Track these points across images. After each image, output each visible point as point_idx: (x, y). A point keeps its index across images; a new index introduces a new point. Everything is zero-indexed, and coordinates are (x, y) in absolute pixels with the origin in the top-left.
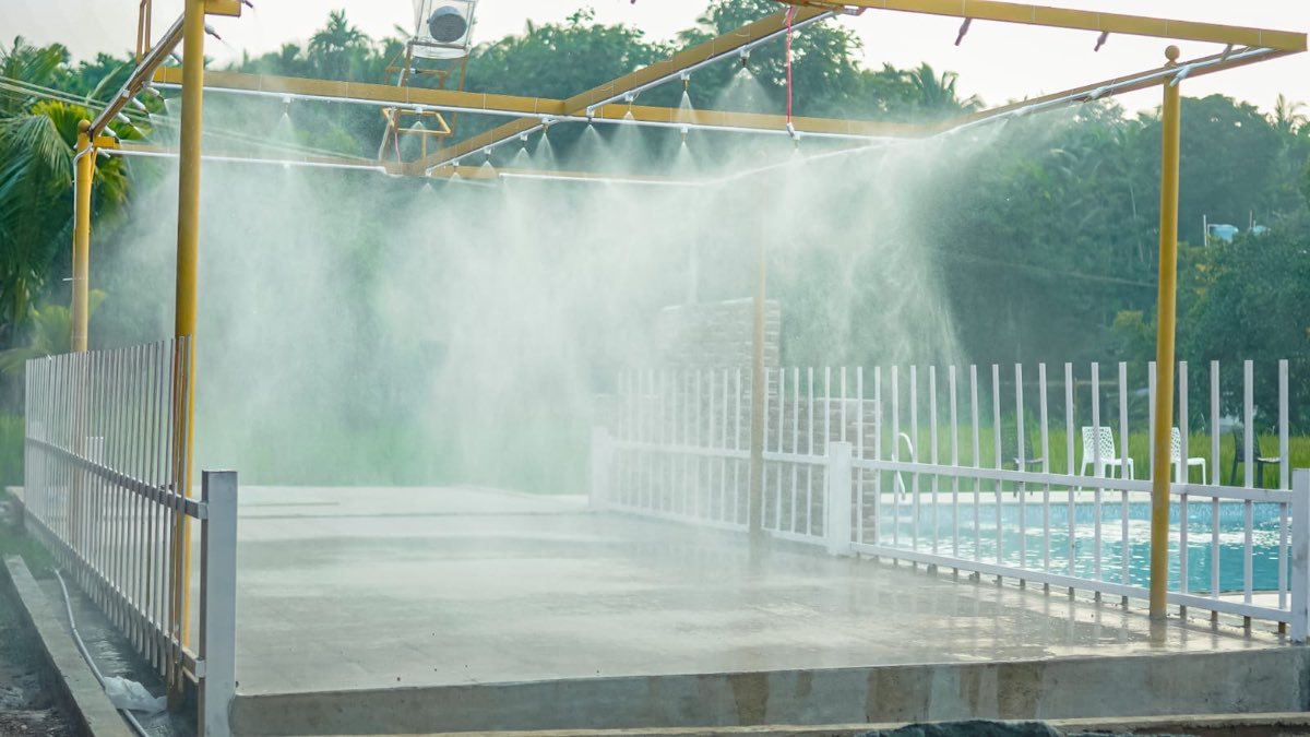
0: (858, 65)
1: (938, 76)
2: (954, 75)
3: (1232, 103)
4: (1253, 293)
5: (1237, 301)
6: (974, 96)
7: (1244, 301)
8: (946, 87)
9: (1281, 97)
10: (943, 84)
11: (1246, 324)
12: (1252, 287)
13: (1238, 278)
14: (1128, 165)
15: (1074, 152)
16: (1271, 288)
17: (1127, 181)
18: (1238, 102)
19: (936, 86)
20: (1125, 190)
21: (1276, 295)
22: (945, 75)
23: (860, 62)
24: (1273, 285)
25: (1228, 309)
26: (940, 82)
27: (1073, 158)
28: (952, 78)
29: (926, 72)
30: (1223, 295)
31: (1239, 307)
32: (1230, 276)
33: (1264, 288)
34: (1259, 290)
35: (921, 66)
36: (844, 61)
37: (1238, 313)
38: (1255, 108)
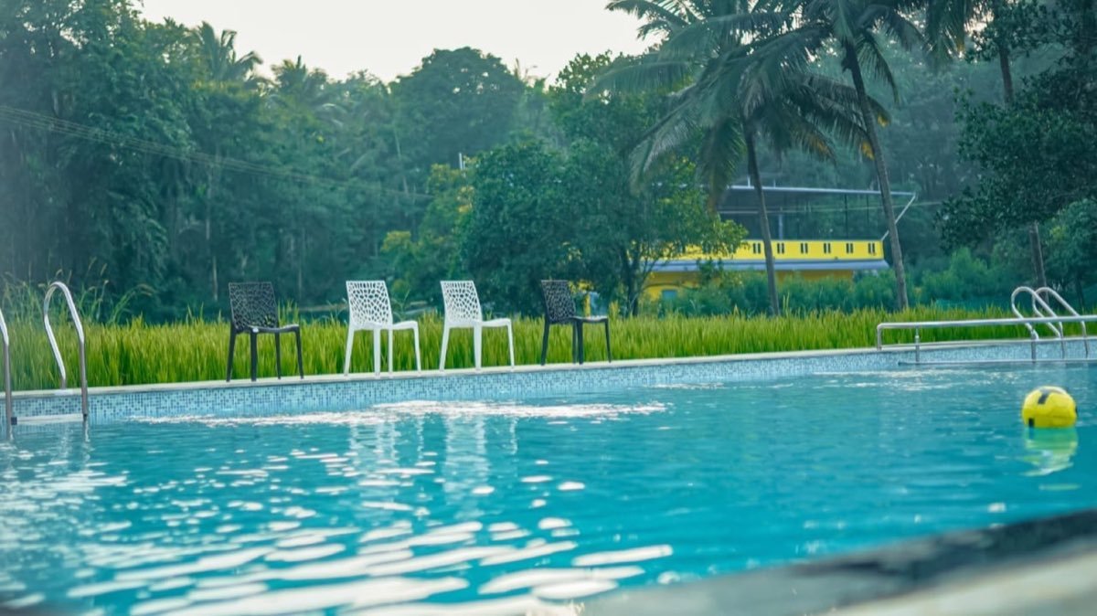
0: (138, 15)
1: (218, 34)
2: (233, 34)
3: (479, 55)
4: (514, 200)
5: (500, 208)
6: (252, 53)
7: (506, 208)
8: (226, 44)
9: (517, 61)
10: (223, 42)
11: (509, 230)
12: (513, 195)
13: (499, 188)
14: (392, 111)
15: (345, 107)
16: (530, 195)
17: (392, 126)
18: (484, 54)
19: (217, 43)
20: (390, 133)
21: (536, 202)
22: (224, 33)
23: (140, 13)
24: (531, 192)
25: (491, 217)
26: (220, 41)
27: (344, 111)
28: (229, 36)
29: (207, 30)
30: (485, 204)
31: (501, 214)
32: (490, 186)
33: (524, 196)
34: (520, 197)
35: (201, 25)
36: (124, 11)
37: (501, 221)
38: (499, 59)
